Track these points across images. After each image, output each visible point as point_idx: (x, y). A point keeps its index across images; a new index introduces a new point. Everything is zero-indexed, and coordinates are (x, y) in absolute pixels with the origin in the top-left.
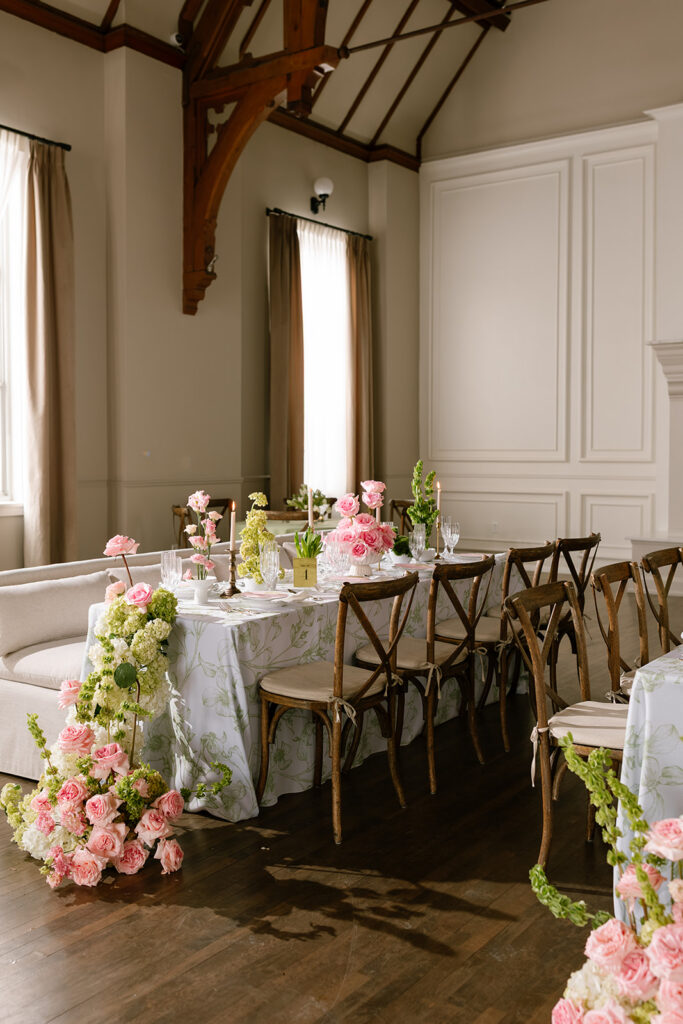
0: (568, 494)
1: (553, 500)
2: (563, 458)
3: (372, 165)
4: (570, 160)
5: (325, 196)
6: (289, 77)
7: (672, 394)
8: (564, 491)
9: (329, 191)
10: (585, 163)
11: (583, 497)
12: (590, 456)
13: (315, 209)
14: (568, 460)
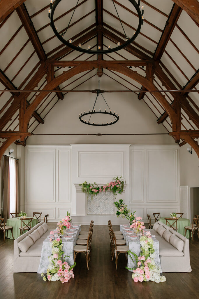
0: (55, 208)
1: (53, 209)
2: (55, 201)
3: (17, 145)
4: (56, 149)
5: (12, 152)
6: (21, 136)
7: (77, 192)
8: (55, 207)
9: (13, 151)
10: (58, 150)
11: (58, 208)
12: (59, 201)
13: (10, 154)
14: (55, 202)
